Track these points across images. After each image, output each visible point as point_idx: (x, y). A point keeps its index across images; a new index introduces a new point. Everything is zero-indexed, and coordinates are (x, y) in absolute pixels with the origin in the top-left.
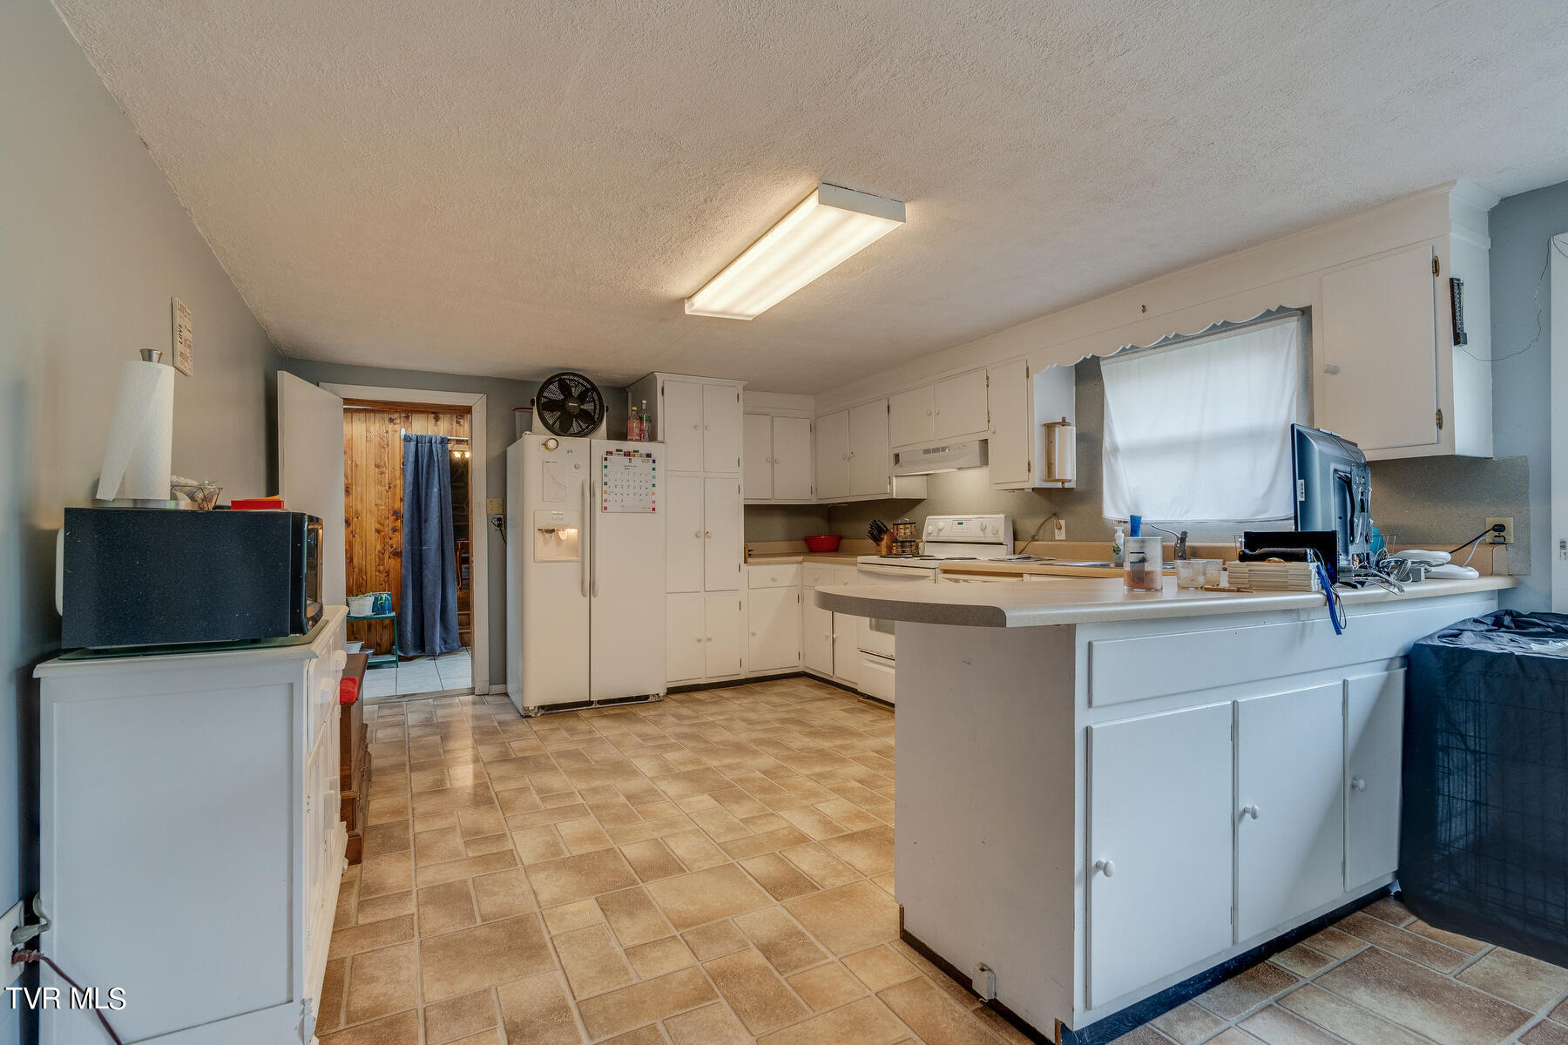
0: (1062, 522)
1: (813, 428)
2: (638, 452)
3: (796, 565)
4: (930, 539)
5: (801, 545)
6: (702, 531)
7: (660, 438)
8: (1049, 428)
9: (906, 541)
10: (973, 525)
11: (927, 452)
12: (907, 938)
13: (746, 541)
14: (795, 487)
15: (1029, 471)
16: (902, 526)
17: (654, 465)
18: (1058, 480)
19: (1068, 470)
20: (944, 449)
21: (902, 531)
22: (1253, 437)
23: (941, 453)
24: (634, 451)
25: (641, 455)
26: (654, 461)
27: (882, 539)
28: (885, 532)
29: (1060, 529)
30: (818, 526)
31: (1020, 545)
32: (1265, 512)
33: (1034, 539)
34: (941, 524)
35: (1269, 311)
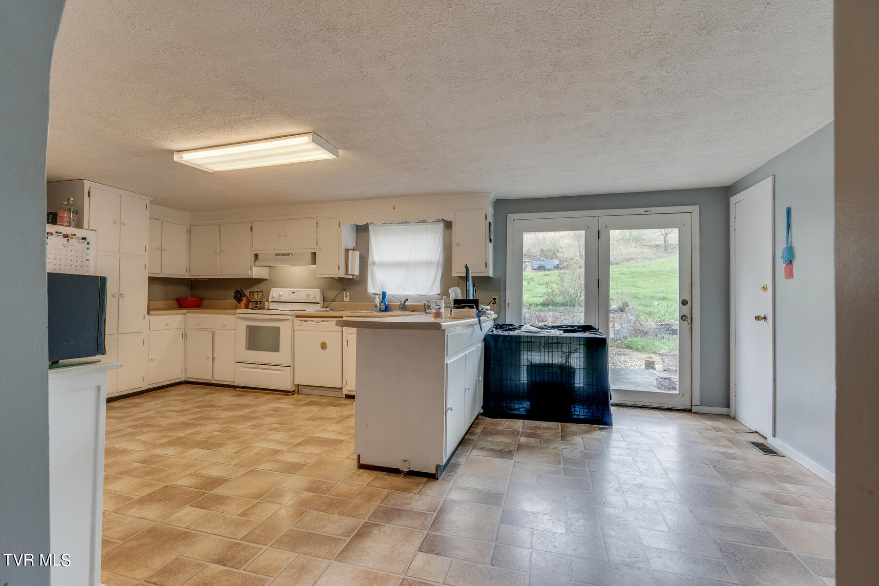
0: (348, 294)
1: (189, 232)
2: (75, 235)
3: (181, 316)
4: (274, 300)
5: (173, 303)
6: (117, 293)
7: (85, 225)
8: (347, 250)
9: (258, 302)
10: (302, 294)
11: (277, 255)
12: (362, 467)
13: (149, 300)
14: (177, 268)
15: (339, 269)
16: (256, 293)
17: (88, 246)
18: (350, 275)
19: (355, 270)
20: (289, 255)
21: (256, 296)
22: (428, 264)
23: (287, 257)
24: (72, 235)
25: (78, 238)
26: (88, 243)
27: (242, 300)
28: (244, 296)
29: (346, 296)
30: (183, 292)
31: (326, 304)
32: (432, 292)
33: (333, 301)
34: (281, 293)
35: (439, 219)
